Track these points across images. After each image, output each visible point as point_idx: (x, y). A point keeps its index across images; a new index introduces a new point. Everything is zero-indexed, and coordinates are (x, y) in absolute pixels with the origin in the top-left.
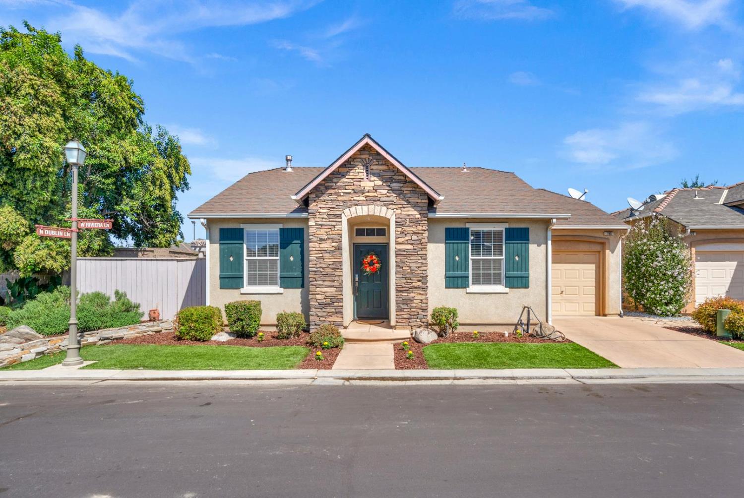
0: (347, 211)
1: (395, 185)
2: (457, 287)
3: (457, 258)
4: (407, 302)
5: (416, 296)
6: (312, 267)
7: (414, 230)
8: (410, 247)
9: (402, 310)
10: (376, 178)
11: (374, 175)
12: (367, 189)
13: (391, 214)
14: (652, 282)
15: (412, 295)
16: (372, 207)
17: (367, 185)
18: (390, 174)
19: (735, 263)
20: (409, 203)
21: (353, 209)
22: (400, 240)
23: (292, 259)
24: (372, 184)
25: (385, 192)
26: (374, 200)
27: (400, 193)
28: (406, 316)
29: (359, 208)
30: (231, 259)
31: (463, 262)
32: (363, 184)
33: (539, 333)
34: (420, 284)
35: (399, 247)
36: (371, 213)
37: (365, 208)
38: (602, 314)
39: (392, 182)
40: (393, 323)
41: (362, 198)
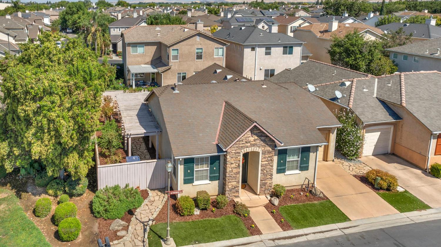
0: (243, 150)
1: (263, 138)
2: (281, 173)
3: (282, 161)
4: (265, 184)
5: (268, 182)
6: (227, 175)
7: (269, 156)
8: (267, 162)
9: (262, 188)
10: (255, 136)
11: (254, 134)
12: (251, 141)
13: (260, 150)
14: (347, 145)
15: (266, 181)
16: (253, 148)
17: (252, 139)
18: (260, 134)
19: (380, 132)
20: (267, 145)
21: (245, 149)
22: (263, 160)
23: (215, 168)
24: (253, 138)
25: (259, 141)
26: (254, 145)
27: (264, 141)
28: (264, 190)
29: (248, 149)
30: (189, 171)
31: (284, 163)
32: (250, 138)
33: (315, 193)
34: (270, 177)
35: (263, 163)
36: (252, 150)
37: (250, 148)
38: (325, 160)
39: (261, 137)
40: (258, 193)
41: (249, 144)
